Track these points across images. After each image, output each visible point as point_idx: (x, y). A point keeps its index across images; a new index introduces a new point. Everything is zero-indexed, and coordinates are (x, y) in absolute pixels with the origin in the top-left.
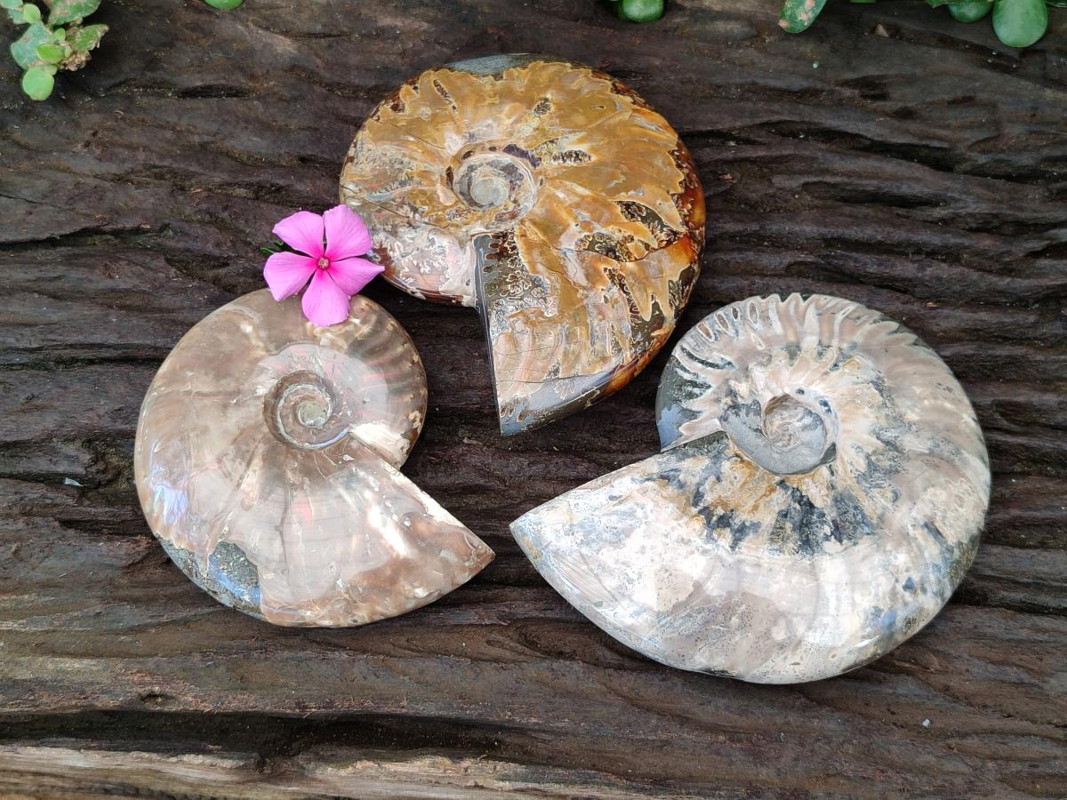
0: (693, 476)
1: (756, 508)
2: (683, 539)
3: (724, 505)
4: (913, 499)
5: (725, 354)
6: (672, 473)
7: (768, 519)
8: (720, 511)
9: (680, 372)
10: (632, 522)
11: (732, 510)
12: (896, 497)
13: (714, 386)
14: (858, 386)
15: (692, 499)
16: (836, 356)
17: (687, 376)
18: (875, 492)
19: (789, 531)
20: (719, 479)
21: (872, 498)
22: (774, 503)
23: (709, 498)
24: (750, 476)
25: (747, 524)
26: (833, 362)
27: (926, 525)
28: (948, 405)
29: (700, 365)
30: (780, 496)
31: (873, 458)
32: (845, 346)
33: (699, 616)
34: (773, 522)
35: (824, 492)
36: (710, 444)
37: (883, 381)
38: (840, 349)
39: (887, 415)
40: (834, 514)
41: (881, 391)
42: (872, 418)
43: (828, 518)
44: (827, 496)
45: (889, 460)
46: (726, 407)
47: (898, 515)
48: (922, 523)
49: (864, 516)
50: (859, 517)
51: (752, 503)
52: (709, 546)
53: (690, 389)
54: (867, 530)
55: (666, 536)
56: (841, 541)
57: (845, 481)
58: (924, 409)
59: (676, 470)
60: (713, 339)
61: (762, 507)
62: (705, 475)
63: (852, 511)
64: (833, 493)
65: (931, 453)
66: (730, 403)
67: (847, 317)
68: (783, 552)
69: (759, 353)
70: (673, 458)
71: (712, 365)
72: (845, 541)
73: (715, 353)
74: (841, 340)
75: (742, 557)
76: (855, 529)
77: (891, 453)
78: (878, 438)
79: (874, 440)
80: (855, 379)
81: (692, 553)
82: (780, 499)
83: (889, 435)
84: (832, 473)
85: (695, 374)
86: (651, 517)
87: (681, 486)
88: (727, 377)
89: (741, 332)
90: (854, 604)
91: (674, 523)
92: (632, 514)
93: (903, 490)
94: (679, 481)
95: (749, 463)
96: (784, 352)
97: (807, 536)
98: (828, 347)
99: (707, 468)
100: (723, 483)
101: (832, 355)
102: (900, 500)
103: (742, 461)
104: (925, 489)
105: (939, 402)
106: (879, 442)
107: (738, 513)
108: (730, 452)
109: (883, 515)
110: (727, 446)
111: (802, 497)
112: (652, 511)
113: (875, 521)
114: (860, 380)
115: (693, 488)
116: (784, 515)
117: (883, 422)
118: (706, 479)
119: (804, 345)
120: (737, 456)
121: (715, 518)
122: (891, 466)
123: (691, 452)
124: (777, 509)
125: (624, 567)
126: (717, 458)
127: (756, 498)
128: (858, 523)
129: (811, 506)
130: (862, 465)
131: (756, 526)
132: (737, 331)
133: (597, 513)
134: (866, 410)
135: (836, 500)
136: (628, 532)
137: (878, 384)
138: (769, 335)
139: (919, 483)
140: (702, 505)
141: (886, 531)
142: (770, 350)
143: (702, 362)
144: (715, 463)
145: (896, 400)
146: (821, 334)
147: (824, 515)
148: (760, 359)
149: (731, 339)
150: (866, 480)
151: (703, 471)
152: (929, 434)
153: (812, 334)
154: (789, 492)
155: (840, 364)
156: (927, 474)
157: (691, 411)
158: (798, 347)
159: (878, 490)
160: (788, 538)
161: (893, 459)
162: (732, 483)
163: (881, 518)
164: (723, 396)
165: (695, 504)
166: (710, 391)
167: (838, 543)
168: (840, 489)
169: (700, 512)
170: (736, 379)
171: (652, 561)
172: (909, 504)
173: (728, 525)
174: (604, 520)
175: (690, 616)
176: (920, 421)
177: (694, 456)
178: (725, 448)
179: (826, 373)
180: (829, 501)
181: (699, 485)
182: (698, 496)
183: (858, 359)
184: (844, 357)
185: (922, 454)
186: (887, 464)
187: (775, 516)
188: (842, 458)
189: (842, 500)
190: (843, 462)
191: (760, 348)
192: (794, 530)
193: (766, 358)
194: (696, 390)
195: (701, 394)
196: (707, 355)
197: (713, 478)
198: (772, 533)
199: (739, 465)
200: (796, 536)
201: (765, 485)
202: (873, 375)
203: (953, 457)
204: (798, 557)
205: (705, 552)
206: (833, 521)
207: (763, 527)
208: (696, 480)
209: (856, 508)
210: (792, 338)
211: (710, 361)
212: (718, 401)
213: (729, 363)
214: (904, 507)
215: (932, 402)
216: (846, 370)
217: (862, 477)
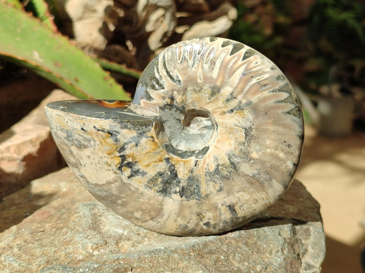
0: (125, 138)
1: (148, 165)
2: (107, 163)
3: (134, 158)
4: (229, 193)
5: (180, 74)
6: (115, 133)
7: (151, 173)
8: (130, 160)
9: (156, 70)
10: (88, 144)
11: (136, 162)
12: (221, 190)
13: (166, 89)
14: (236, 127)
15: (119, 149)
16: (235, 105)
17: (157, 75)
18: (211, 183)
19: (159, 182)
20: (137, 145)
21: (208, 185)
22: (159, 167)
23: (127, 152)
24: (153, 150)
25: (140, 171)
26: (232, 108)
27: (229, 206)
28: (281, 155)
29: (165, 73)
30: (163, 165)
31: (220, 167)
32: (244, 101)
33: (105, 193)
34: (153, 175)
35: (186, 172)
36: (141, 126)
37: (252, 131)
38: (240, 102)
39: (241, 150)
40: (185, 184)
41: (246, 135)
42: (233, 147)
43: (181, 185)
44: (186, 175)
45: (228, 172)
46: (166, 104)
47: (217, 197)
48: (228, 205)
49: (199, 191)
50: (196, 191)
51: (148, 162)
52: (118, 172)
53: (155, 83)
54: (197, 197)
55: (101, 158)
56: (182, 197)
57: (200, 171)
58: (264, 154)
59: (118, 132)
60: (179, 62)
61: (151, 166)
62: (131, 140)
63: (195, 186)
64: (190, 174)
65: (254, 176)
66: (169, 103)
67: (258, 82)
68: (152, 189)
69: (197, 83)
70: (119, 126)
71: (171, 77)
72: (183, 198)
73: (176, 71)
74: (244, 97)
75: (132, 183)
76: (192, 195)
77: (231, 169)
78: (229, 159)
79: (227, 159)
80: (237, 123)
81: (110, 170)
82: (163, 167)
83: (235, 160)
84: (196, 165)
85: (161, 77)
86: (97, 147)
87: (117, 140)
88: (174, 88)
89: (196, 65)
90: (176, 221)
91: (106, 155)
92: (89, 141)
93: (226, 188)
94: (116, 138)
95: (156, 143)
96: (210, 90)
97: (167, 188)
98: (235, 98)
99: (133, 137)
100: (138, 148)
101: (234, 104)
102: (222, 192)
103: (153, 141)
104: (238, 192)
105: (277, 152)
106: (228, 161)
107: (138, 164)
108: (149, 134)
109: (209, 194)
110: (150, 130)
111: (174, 170)
112: (98, 145)
113: (203, 196)
114: (240, 125)
115: (122, 144)
116: (161, 174)
117: (237, 153)
118: (131, 142)
119: (222, 91)
120: (152, 137)
121: (126, 162)
122: (227, 175)
123: (129, 126)
124: (158, 170)
125: (80, 158)
126: (141, 134)
127: (151, 161)
128: (195, 193)
129: (176, 176)
130: (212, 168)
131: (144, 174)
132: (194, 64)
133: (75, 131)
134: (232, 142)
135: (189, 178)
136: (86, 147)
137: (247, 132)
138: (208, 75)
139: (237, 188)
140: (122, 153)
141: (207, 202)
142: (203, 85)
143: (167, 72)
144: (139, 137)
145: (252, 144)
146: (235, 88)
147: (180, 182)
148: (195, 87)
149: (188, 67)
150: (210, 176)
151: (131, 138)
152: (258, 167)
153: (231, 86)
154: (169, 165)
155: (235, 111)
156: (244, 185)
157: (149, 95)
158: (219, 91)
159: (213, 183)
160: (157, 185)
161: (230, 172)
162: (142, 150)
163: (207, 196)
164: (168, 97)
165: (120, 152)
166: (162, 91)
167: (180, 197)
168: (194, 174)
169: (120, 156)
170: (178, 92)
171: (92, 163)
172: (226, 195)
173: (131, 168)
174: (77, 136)
175: (101, 190)
176: (257, 159)
177: (130, 129)
178: (148, 131)
179: (224, 113)
180: (186, 177)
181: (126, 144)
182: (123, 149)
183: (246, 112)
184: (240, 108)
185: (248, 175)
186: (225, 173)
187: (156, 173)
188: (205, 160)
189: (193, 179)
190: (204, 162)
191: (199, 81)
192: (161, 183)
193: (199, 88)
194: (157, 86)
195: (158, 90)
196: (172, 69)
197: (134, 143)
198: (150, 180)
199: (150, 143)
200: (161, 186)
201: (158, 157)
202: (249, 124)
203: (265, 182)
204: (157, 194)
205: (116, 173)
206: (183, 187)
207: (147, 175)
208: (125, 141)
209: (197, 186)
210: (218, 84)
211: (171, 74)
212: (164, 98)
213: (179, 81)
214: (222, 195)
215: (273, 151)
216: (236, 116)
217: (208, 174)
